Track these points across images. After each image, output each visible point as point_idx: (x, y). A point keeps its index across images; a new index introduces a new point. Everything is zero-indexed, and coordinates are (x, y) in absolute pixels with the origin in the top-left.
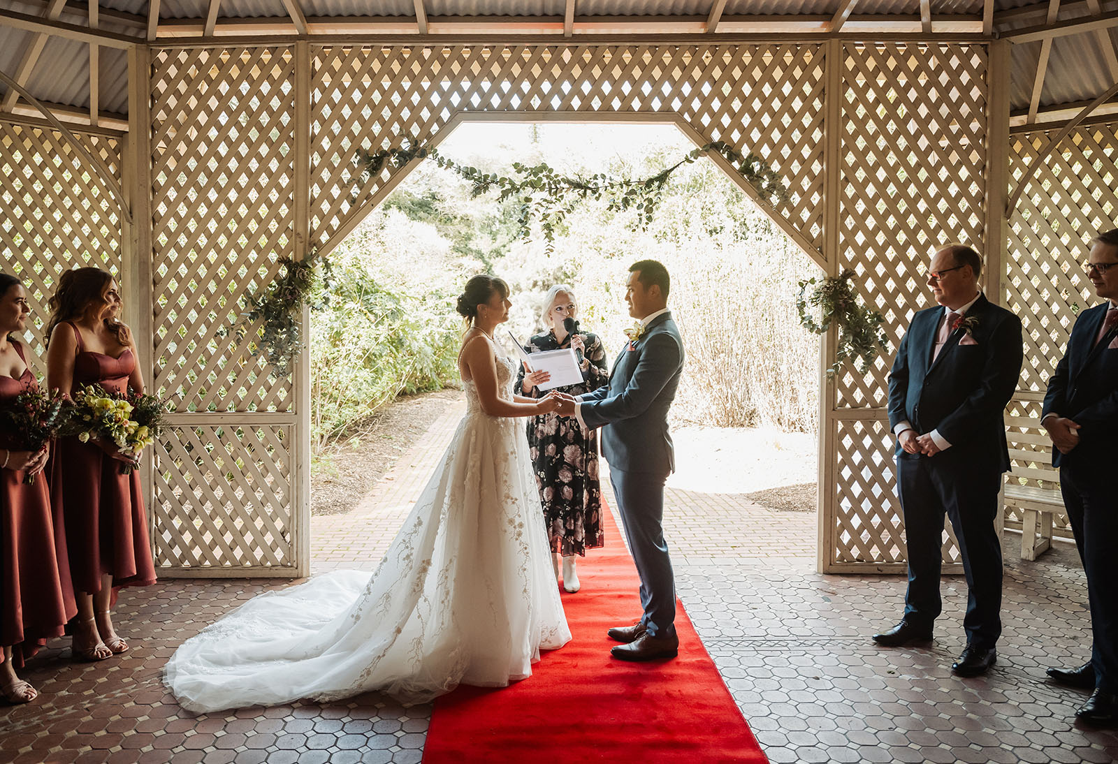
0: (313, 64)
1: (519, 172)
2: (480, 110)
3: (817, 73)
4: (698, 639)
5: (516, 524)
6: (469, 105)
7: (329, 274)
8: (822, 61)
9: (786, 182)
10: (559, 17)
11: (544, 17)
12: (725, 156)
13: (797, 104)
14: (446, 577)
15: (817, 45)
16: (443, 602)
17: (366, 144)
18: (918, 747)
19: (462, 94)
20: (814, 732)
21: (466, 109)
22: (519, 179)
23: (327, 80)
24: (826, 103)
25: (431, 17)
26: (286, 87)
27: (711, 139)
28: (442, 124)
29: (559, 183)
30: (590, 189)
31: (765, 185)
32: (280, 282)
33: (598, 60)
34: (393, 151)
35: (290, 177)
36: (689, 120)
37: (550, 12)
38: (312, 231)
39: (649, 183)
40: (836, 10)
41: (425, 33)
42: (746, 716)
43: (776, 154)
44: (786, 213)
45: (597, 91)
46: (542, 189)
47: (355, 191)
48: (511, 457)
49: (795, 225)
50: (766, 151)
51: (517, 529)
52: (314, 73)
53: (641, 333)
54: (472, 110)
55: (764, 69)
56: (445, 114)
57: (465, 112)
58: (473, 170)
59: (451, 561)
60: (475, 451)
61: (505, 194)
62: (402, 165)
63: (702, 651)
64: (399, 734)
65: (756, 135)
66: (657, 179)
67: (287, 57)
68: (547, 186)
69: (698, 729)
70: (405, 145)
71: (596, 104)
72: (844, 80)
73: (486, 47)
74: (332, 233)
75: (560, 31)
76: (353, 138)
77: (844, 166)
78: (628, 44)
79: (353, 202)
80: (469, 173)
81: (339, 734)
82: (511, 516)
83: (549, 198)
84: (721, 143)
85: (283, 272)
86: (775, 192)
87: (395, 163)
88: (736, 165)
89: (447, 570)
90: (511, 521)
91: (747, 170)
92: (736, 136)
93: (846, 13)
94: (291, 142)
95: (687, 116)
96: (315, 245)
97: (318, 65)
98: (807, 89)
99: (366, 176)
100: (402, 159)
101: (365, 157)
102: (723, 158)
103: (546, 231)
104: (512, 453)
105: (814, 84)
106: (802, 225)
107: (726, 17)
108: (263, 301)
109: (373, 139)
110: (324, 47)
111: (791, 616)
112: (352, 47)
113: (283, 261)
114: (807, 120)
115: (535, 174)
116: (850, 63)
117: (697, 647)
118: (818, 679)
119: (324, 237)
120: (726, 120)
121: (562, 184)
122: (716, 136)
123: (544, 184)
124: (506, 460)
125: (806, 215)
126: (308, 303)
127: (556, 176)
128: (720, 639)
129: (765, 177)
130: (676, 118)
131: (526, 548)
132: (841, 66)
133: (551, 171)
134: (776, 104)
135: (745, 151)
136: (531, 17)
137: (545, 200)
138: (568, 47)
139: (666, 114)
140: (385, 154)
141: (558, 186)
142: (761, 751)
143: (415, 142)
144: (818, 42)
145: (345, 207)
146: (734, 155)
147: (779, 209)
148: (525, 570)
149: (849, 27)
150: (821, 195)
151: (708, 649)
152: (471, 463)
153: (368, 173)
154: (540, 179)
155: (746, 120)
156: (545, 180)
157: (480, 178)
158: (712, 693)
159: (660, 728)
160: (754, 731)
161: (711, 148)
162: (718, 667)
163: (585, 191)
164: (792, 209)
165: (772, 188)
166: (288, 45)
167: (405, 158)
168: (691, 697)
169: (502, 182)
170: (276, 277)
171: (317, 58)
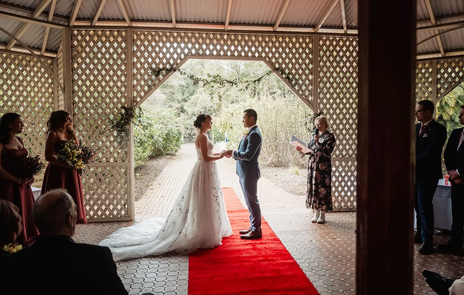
0: (134, 37)
1: (209, 77)
2: (195, 55)
3: (311, 46)
4: (273, 232)
5: (216, 196)
6: (191, 53)
7: (141, 112)
8: (312, 41)
9: (300, 82)
10: (223, 23)
11: (218, 23)
12: (280, 73)
13: (304, 56)
14: (193, 215)
15: (311, 36)
16: (192, 222)
17: (154, 66)
18: (341, 257)
19: (189, 49)
20: (310, 255)
21: (190, 55)
22: (209, 80)
23: (139, 43)
24: (313, 56)
25: (177, 22)
26: (123, 45)
27: (275, 67)
28: (181, 60)
29: (224, 81)
30: (234, 83)
31: (293, 83)
32: (122, 115)
33: (236, 38)
34: (163, 69)
35: (125, 77)
36: (268, 60)
37: (220, 22)
38: (134, 97)
39: (255, 82)
40: (317, 25)
41: (175, 27)
42: (290, 252)
43: (297, 72)
44: (301, 92)
45: (236, 49)
46: (218, 83)
47: (150, 83)
48: (213, 174)
49: (303, 96)
50: (294, 71)
51: (216, 198)
52: (134, 40)
53: (248, 133)
54: (192, 55)
55: (293, 43)
56: (183, 56)
57: (190, 56)
58: (193, 76)
59: (195, 209)
60: (202, 173)
61: (204, 85)
62: (167, 74)
63: (275, 235)
64: (179, 263)
65: (290, 66)
66: (257, 80)
67: (124, 33)
68: (219, 82)
69: (275, 256)
70: (168, 67)
71: (236, 54)
72: (319, 48)
73: (197, 33)
74: (141, 98)
75: (223, 28)
76: (149, 64)
77: (319, 77)
78: (247, 34)
79: (149, 86)
80: (192, 77)
81: (159, 264)
82: (214, 194)
83: (220, 86)
84: (279, 68)
85: (123, 111)
86: (297, 85)
87: (165, 73)
88: (284, 76)
89: (193, 212)
90: (214, 196)
91: (288, 78)
92: (284, 66)
93: (320, 26)
94: (126, 65)
95: (267, 59)
96: (135, 102)
97: (135, 37)
98: (307, 51)
99: (154, 77)
100: (167, 72)
101: (154, 70)
102: (279, 73)
103: (219, 98)
104: (214, 173)
105: (309, 49)
106: (306, 96)
107: (280, 26)
108: (116, 122)
109: (156, 64)
110: (138, 31)
111: (303, 225)
112: (148, 31)
113: (123, 107)
114: (307, 61)
115: (215, 78)
116: (321, 43)
117: (273, 235)
118: (312, 241)
119: (139, 99)
120: (280, 61)
121: (225, 82)
122: (277, 66)
123: (218, 82)
124: (212, 175)
125: (307, 93)
126: (133, 122)
127: (222, 79)
128: (280, 232)
129: (293, 80)
130: (264, 59)
131: (219, 204)
132: (318, 44)
133: (220, 77)
134: (297, 56)
135: (287, 71)
136: (213, 23)
137: (219, 87)
138: (226, 34)
139: (260, 58)
140: (160, 70)
141: (223, 82)
142: (294, 260)
143: (172, 66)
144: (311, 35)
145: (146, 88)
146: (283, 72)
147: (298, 91)
148: (219, 211)
149: (321, 31)
150: (312, 86)
151: (277, 235)
152: (200, 177)
153: (155, 76)
154: (217, 79)
155: (287, 61)
156: (219, 80)
157: (196, 79)
158: (278, 246)
159: (263, 256)
160: (292, 256)
161: (276, 70)
162: (280, 240)
163: (233, 84)
164: (302, 91)
165: (296, 84)
166: (124, 30)
167: (168, 71)
168: (272, 248)
169: (203, 80)
170: (121, 113)
171: (135, 35)
